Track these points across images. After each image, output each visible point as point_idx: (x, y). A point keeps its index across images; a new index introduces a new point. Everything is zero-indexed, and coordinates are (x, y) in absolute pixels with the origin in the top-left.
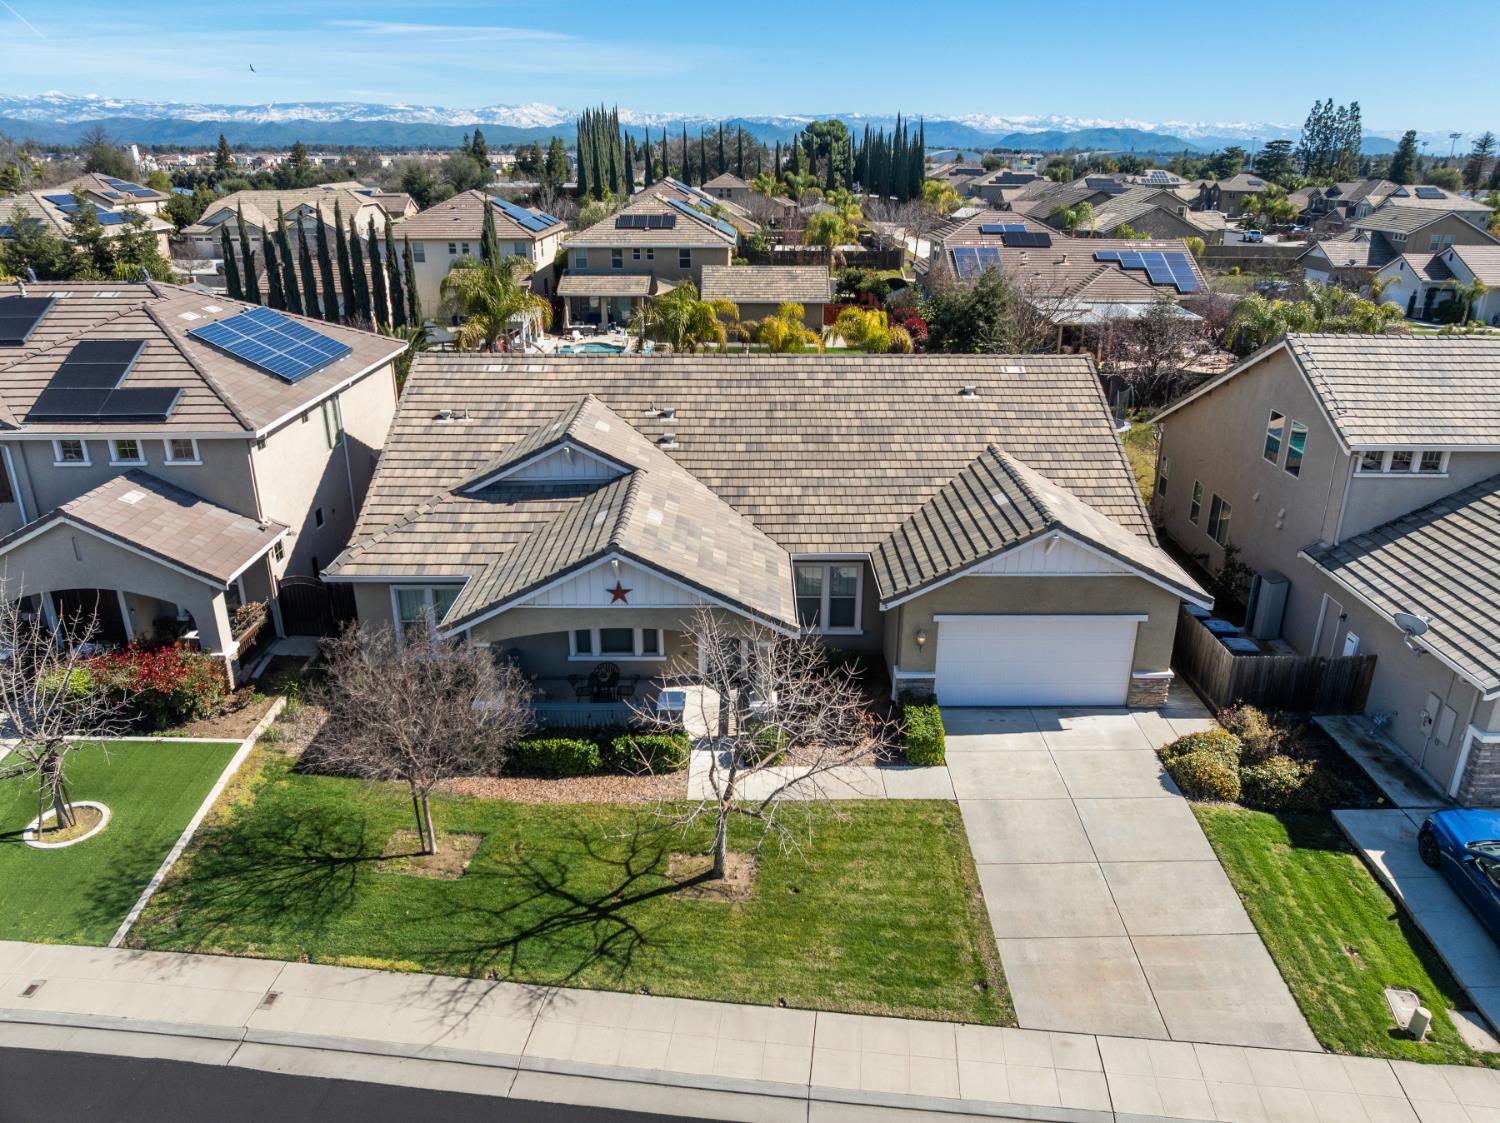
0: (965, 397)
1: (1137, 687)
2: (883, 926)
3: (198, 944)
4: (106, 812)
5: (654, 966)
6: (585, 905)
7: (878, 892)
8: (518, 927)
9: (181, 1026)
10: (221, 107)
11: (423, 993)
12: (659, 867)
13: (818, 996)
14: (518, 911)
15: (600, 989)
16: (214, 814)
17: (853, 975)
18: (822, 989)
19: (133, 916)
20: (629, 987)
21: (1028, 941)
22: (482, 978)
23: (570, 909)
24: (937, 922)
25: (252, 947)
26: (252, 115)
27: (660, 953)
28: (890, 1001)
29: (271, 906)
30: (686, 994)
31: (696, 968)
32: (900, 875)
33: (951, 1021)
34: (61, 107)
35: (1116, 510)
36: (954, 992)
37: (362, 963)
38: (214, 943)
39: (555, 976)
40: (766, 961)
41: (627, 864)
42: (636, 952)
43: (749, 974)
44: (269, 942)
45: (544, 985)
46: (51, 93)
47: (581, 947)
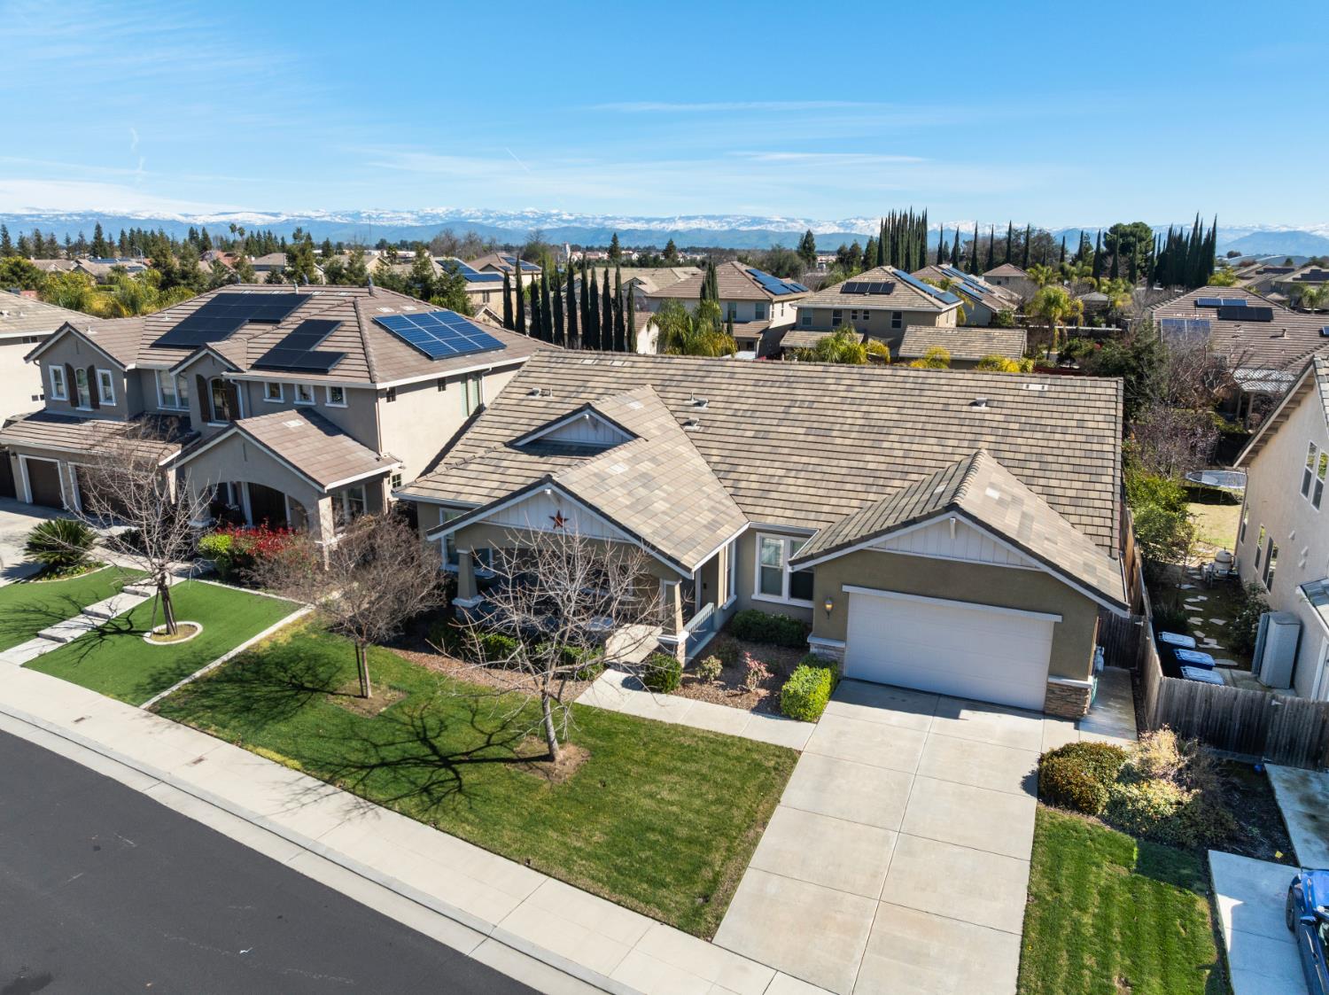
0: (975, 408)
1: (1053, 692)
2: (653, 830)
3: (185, 718)
4: (200, 628)
5: (454, 809)
6: (439, 756)
7: (672, 804)
8: (383, 759)
9: (137, 762)
10: (642, 219)
11: (289, 784)
12: (513, 743)
13: (559, 867)
14: (392, 748)
15: (404, 815)
16: (258, 645)
17: (599, 859)
18: (566, 863)
19: (165, 694)
20: (424, 820)
21: (775, 877)
22: (335, 785)
23: (427, 755)
24: (703, 839)
25: (213, 727)
26: (664, 225)
27: (465, 802)
28: (614, 888)
29: (244, 707)
30: (461, 835)
31: (483, 820)
32: (701, 795)
33: (653, 918)
34: (533, 219)
35: (1085, 520)
36: (677, 898)
37: (269, 755)
38: (194, 720)
39: (381, 797)
40: (540, 829)
41: (490, 736)
42: (450, 796)
43: (519, 835)
44: (224, 727)
45: (370, 801)
46: (528, 209)
47: (413, 783)
